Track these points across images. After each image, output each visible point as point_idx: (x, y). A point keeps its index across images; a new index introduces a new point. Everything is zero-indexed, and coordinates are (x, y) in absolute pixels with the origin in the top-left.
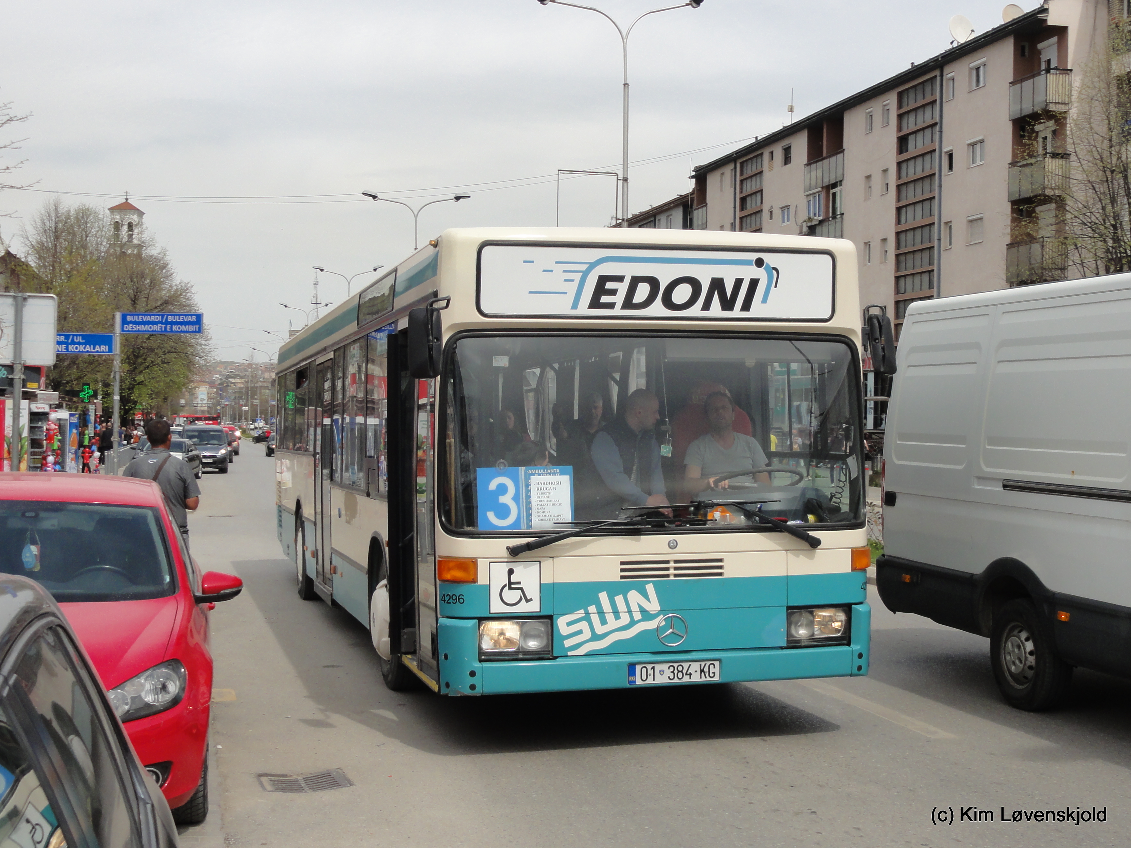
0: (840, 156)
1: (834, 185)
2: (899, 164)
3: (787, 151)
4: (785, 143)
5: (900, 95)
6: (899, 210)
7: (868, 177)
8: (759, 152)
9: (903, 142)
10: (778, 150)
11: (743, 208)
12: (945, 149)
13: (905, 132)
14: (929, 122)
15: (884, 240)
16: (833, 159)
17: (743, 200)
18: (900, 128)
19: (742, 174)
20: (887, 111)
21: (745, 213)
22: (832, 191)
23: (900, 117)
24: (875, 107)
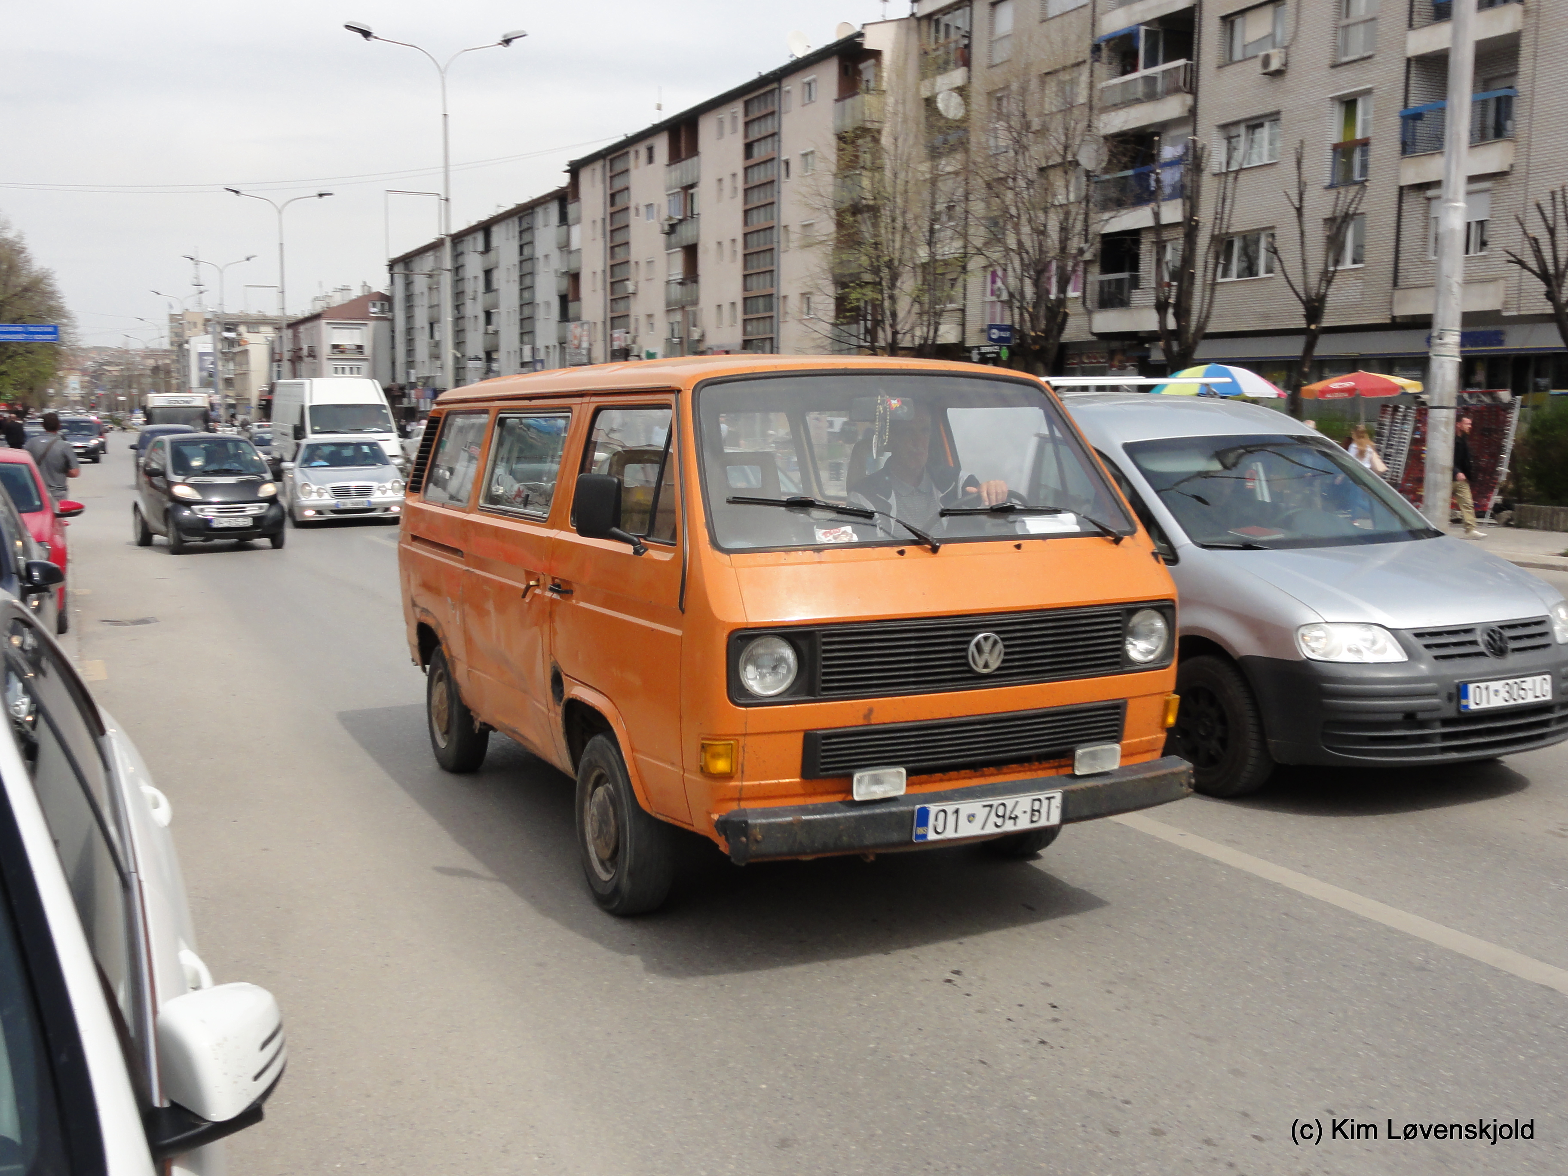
0: (695, 159)
1: (692, 186)
2: (746, 169)
3: (650, 150)
4: (648, 142)
5: (747, 104)
6: (746, 212)
7: (720, 180)
8: (625, 151)
9: (749, 148)
10: (642, 148)
11: (613, 204)
12: (783, 158)
13: (751, 139)
14: (770, 131)
15: (734, 240)
16: (690, 161)
17: (613, 196)
18: (746, 136)
19: (611, 171)
20: (734, 118)
21: (615, 209)
22: (691, 191)
23: (747, 124)
24: (725, 113)
